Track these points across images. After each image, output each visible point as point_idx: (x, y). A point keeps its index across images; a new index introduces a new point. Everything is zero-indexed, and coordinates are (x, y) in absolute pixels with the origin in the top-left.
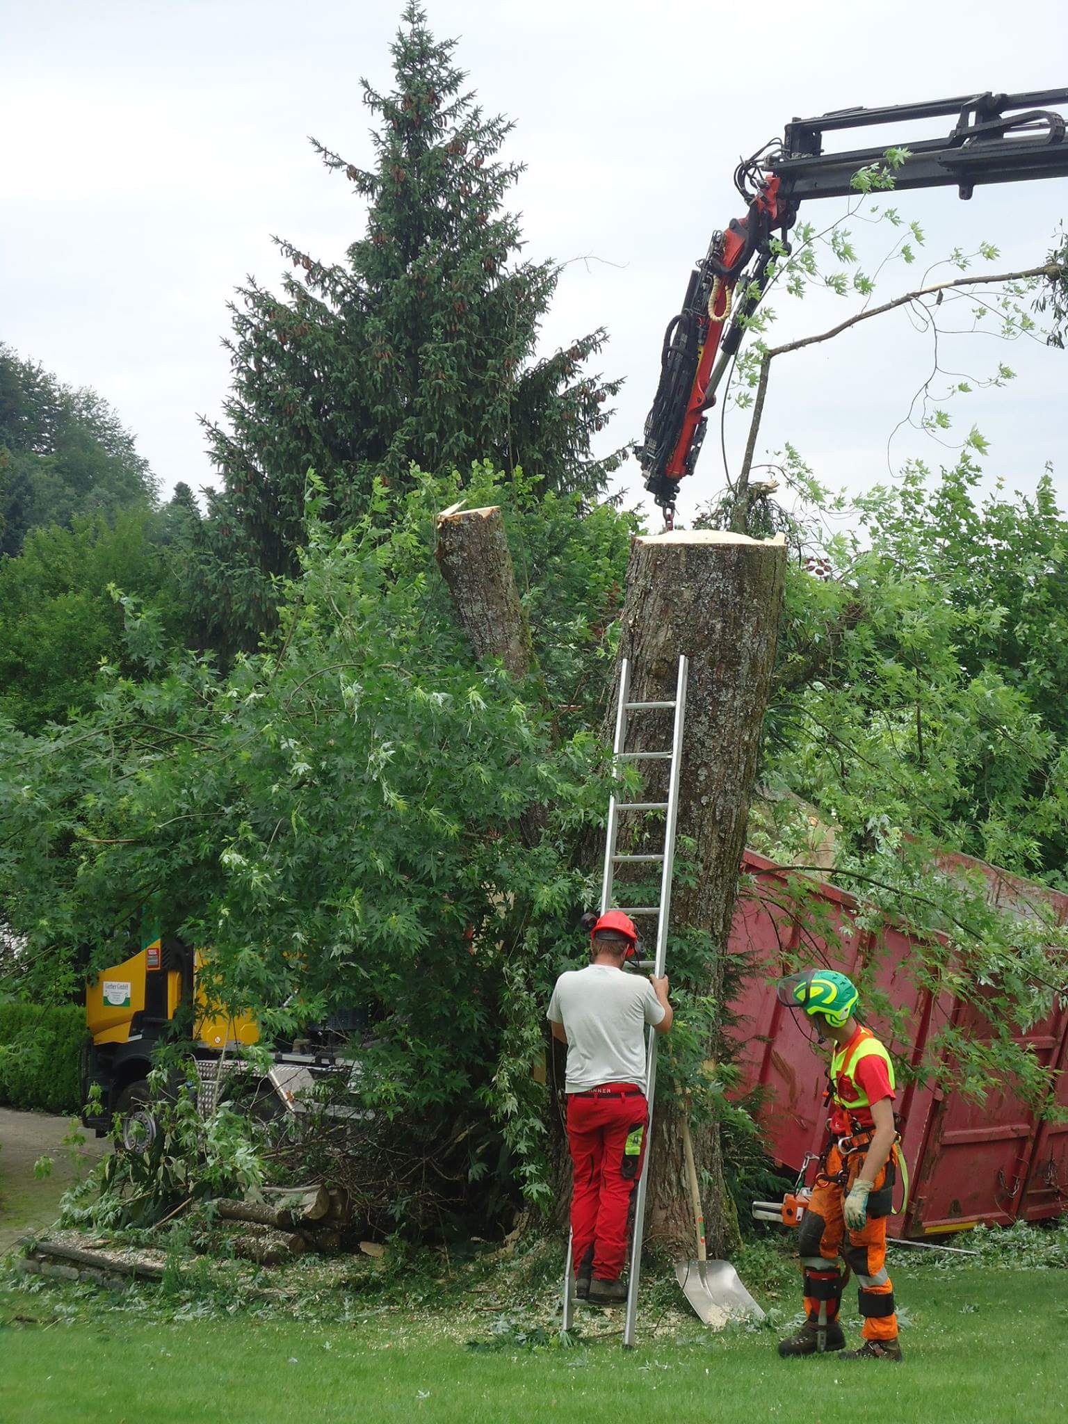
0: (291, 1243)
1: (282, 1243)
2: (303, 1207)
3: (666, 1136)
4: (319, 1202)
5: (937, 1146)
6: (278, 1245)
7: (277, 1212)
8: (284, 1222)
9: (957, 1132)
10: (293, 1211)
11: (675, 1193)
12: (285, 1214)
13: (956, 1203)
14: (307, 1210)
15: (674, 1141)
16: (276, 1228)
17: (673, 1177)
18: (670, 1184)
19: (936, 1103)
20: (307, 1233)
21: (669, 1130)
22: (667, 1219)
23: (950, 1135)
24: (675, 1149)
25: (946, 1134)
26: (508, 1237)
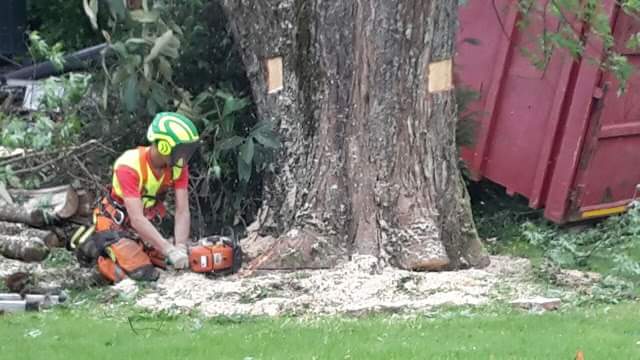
0: (46, 240)
1: (37, 239)
2: (53, 207)
3: (410, 131)
4: (68, 200)
5: (595, 139)
6: (35, 243)
7: (29, 212)
8: (37, 222)
9: (611, 127)
10: (45, 211)
11: (419, 182)
12: (38, 214)
13: (608, 190)
14: (58, 209)
15: (418, 135)
16: (31, 226)
17: (417, 169)
18: (414, 174)
19: (595, 100)
20: (59, 230)
21: (413, 125)
22: (412, 207)
23: (607, 129)
24: (419, 142)
25: (604, 128)
26: (249, 229)
